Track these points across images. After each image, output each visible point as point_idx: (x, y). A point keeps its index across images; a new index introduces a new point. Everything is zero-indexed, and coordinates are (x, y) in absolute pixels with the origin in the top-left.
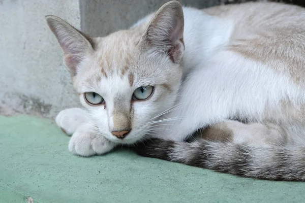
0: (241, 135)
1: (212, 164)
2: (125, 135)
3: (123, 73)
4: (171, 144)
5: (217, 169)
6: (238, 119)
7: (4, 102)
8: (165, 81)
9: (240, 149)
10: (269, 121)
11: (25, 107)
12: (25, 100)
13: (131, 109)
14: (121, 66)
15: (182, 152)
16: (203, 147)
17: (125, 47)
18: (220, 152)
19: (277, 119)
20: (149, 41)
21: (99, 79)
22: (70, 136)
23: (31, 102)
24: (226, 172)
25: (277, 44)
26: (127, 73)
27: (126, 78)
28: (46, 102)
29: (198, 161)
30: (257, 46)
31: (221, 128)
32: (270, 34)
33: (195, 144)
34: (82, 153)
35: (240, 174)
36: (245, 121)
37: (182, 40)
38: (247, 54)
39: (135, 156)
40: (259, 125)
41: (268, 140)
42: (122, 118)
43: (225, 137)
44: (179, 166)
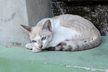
0: (68, 43)
2: (42, 47)
3: (39, 35)
4: (55, 47)
5: (65, 51)
6: (67, 40)
7: (7, 45)
8: (48, 35)
9: (70, 46)
11: (13, 45)
13: (42, 42)
15: (57, 48)
16: (62, 47)
17: (39, 30)
19: (74, 39)
20: (44, 28)
21: (34, 37)
22: (32, 49)
23: (15, 44)
24: (68, 51)
25: (72, 24)
26: (40, 35)
27: (40, 36)
28: (20, 43)
29: (61, 50)
30: (68, 25)
31: (64, 42)
32: (70, 22)
33: (60, 46)
35: (70, 51)
36: (68, 41)
37: (51, 27)
41: (74, 44)
42: (40, 44)
43: (65, 44)
44: (57, 51)
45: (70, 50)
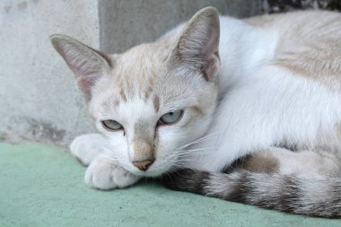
0: (289, 165)
1: (255, 199)
2: (148, 166)
3: (147, 96)
4: (206, 175)
6: (284, 146)
7: (9, 128)
8: (196, 104)
9: (289, 181)
10: (321, 149)
11: (34, 133)
12: (34, 126)
13: (156, 136)
14: (144, 88)
15: (219, 184)
16: (244, 179)
18: (264, 184)
19: (331, 145)
20: (178, 57)
21: (117, 103)
22: (87, 166)
23: (41, 128)
24: (271, 208)
25: (331, 58)
27: (150, 102)
28: (59, 127)
29: (239, 195)
30: (308, 59)
33: (235, 175)
34: (101, 185)
35: (289, 211)
36: (294, 149)
37: (217, 54)
38: (296, 69)
39: (163, 190)
40: (310, 154)
43: (270, 167)
44: (215, 201)
45: (286, 202)
